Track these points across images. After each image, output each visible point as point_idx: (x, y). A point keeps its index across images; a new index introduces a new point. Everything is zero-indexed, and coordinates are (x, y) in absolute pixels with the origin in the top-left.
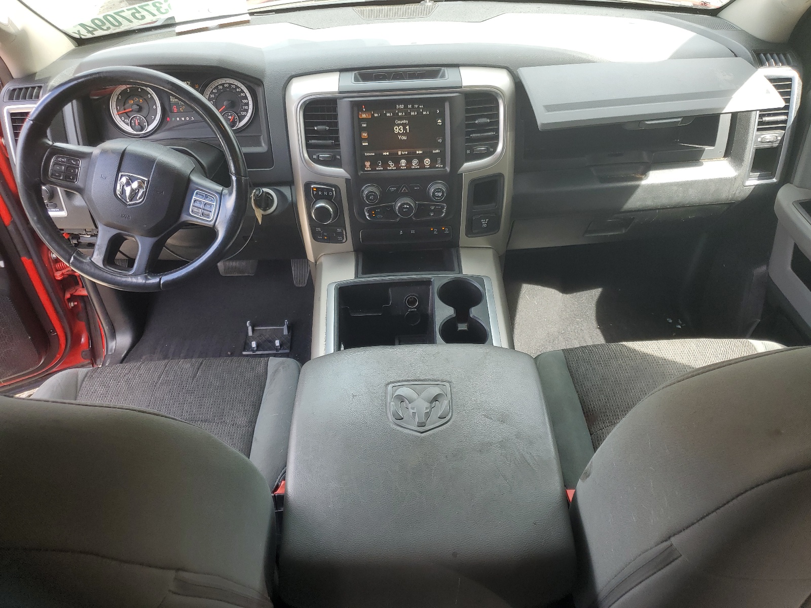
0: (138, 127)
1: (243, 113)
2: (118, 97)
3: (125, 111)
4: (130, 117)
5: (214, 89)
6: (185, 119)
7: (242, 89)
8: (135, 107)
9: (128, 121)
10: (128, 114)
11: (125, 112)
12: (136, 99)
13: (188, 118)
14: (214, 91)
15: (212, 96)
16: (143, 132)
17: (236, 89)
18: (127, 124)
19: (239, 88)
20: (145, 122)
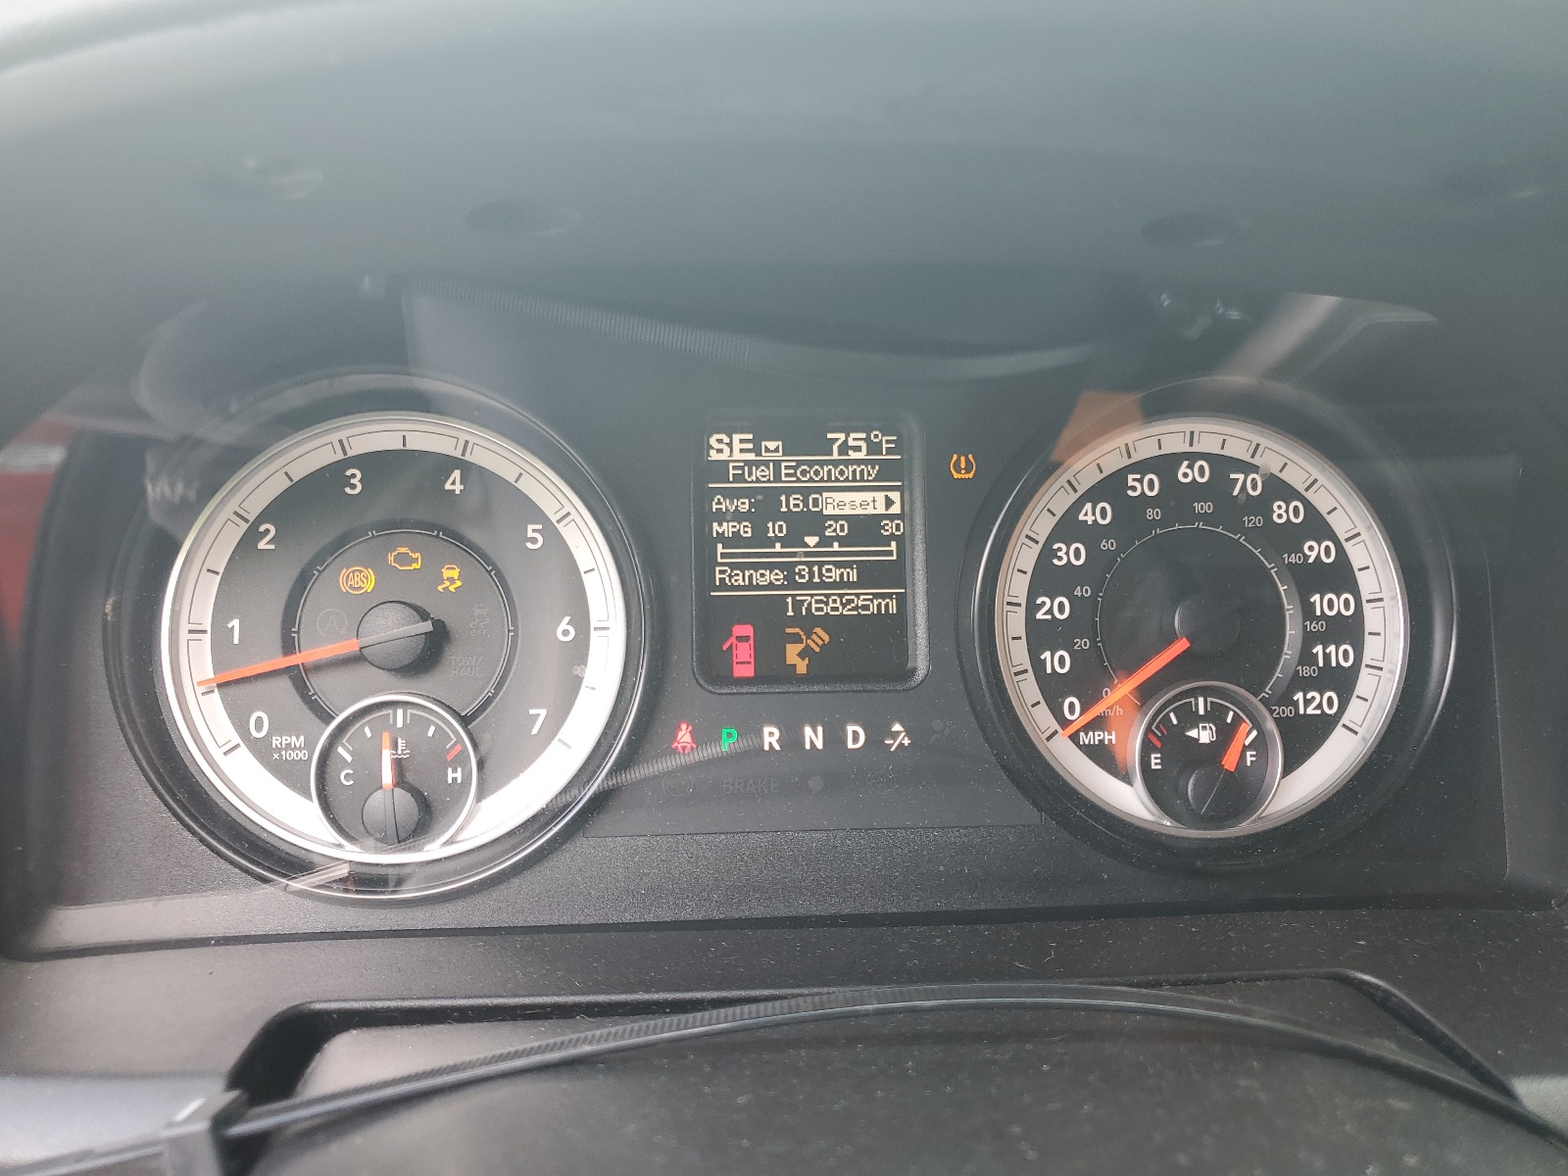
0: (387, 800)
1: (1313, 703)
2: (252, 535)
3: (295, 659)
4: (327, 718)
5: (1093, 495)
6: (835, 738)
7: (1309, 507)
8: (393, 629)
9: (300, 746)
10: (324, 686)
11: (288, 670)
12: (403, 559)
13: (855, 735)
14: (1087, 515)
15: (1071, 555)
16: (434, 849)
17: (1262, 506)
18: (287, 773)
19: (1288, 493)
20: (461, 760)
